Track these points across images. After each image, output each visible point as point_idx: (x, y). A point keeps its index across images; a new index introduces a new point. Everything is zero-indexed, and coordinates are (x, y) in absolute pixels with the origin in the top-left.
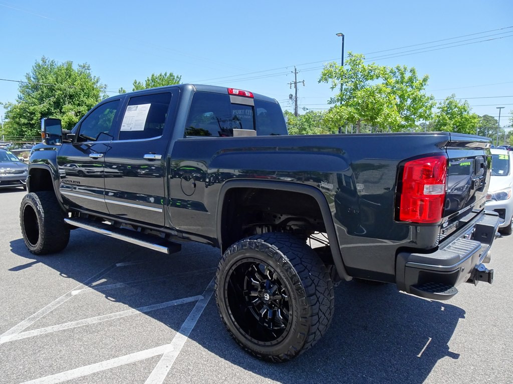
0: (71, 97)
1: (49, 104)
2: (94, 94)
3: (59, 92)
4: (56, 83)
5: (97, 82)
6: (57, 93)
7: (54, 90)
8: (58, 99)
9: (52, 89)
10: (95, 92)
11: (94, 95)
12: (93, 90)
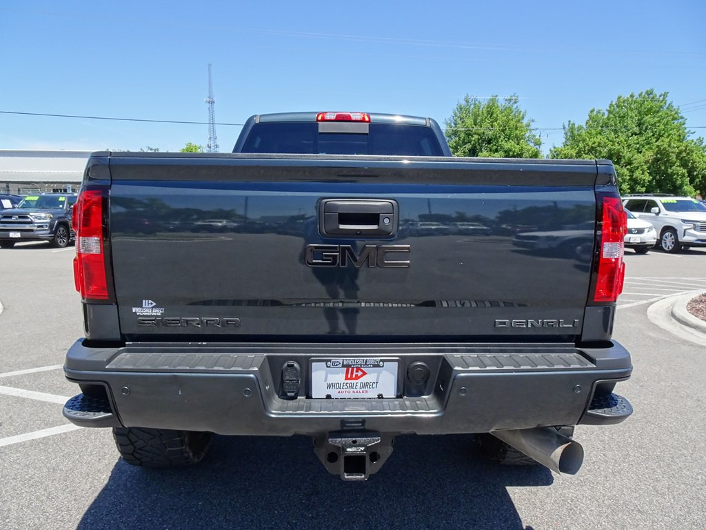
0: (489, 142)
1: (464, 152)
2: (516, 134)
3: (476, 137)
4: (474, 126)
5: (523, 118)
6: (473, 139)
7: (471, 135)
8: (474, 146)
9: (468, 134)
10: (517, 132)
11: (517, 137)
12: (516, 129)
